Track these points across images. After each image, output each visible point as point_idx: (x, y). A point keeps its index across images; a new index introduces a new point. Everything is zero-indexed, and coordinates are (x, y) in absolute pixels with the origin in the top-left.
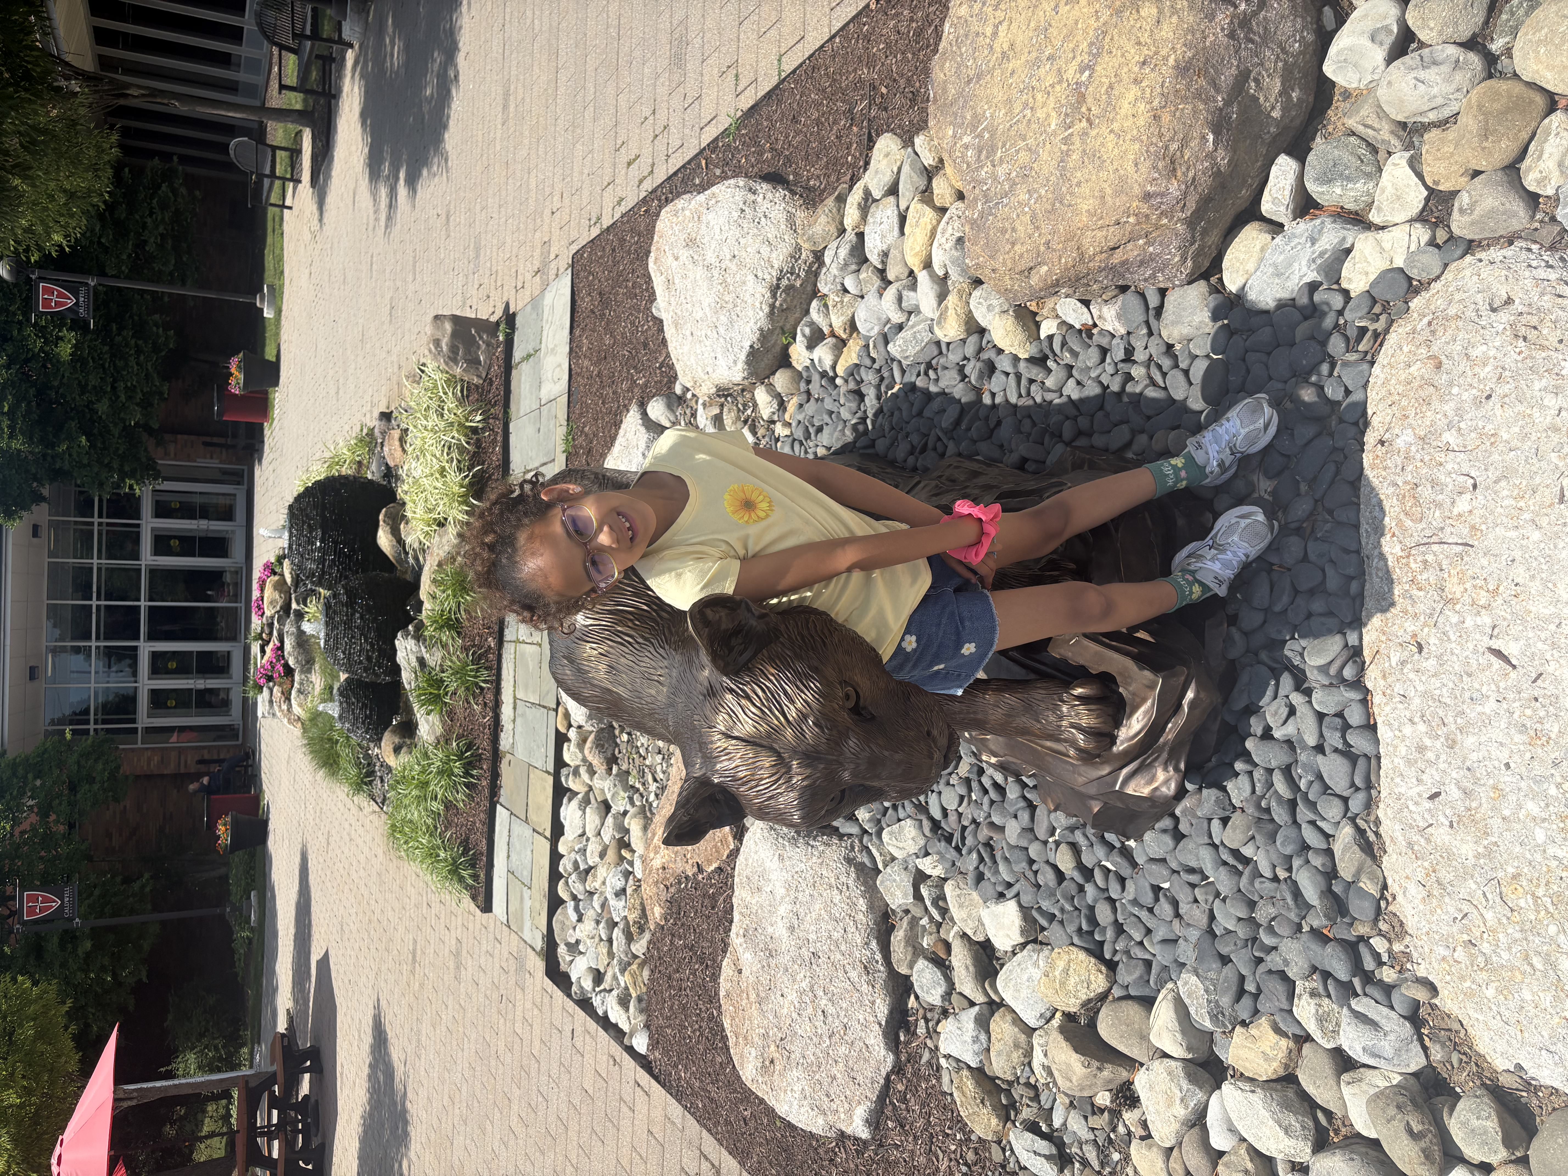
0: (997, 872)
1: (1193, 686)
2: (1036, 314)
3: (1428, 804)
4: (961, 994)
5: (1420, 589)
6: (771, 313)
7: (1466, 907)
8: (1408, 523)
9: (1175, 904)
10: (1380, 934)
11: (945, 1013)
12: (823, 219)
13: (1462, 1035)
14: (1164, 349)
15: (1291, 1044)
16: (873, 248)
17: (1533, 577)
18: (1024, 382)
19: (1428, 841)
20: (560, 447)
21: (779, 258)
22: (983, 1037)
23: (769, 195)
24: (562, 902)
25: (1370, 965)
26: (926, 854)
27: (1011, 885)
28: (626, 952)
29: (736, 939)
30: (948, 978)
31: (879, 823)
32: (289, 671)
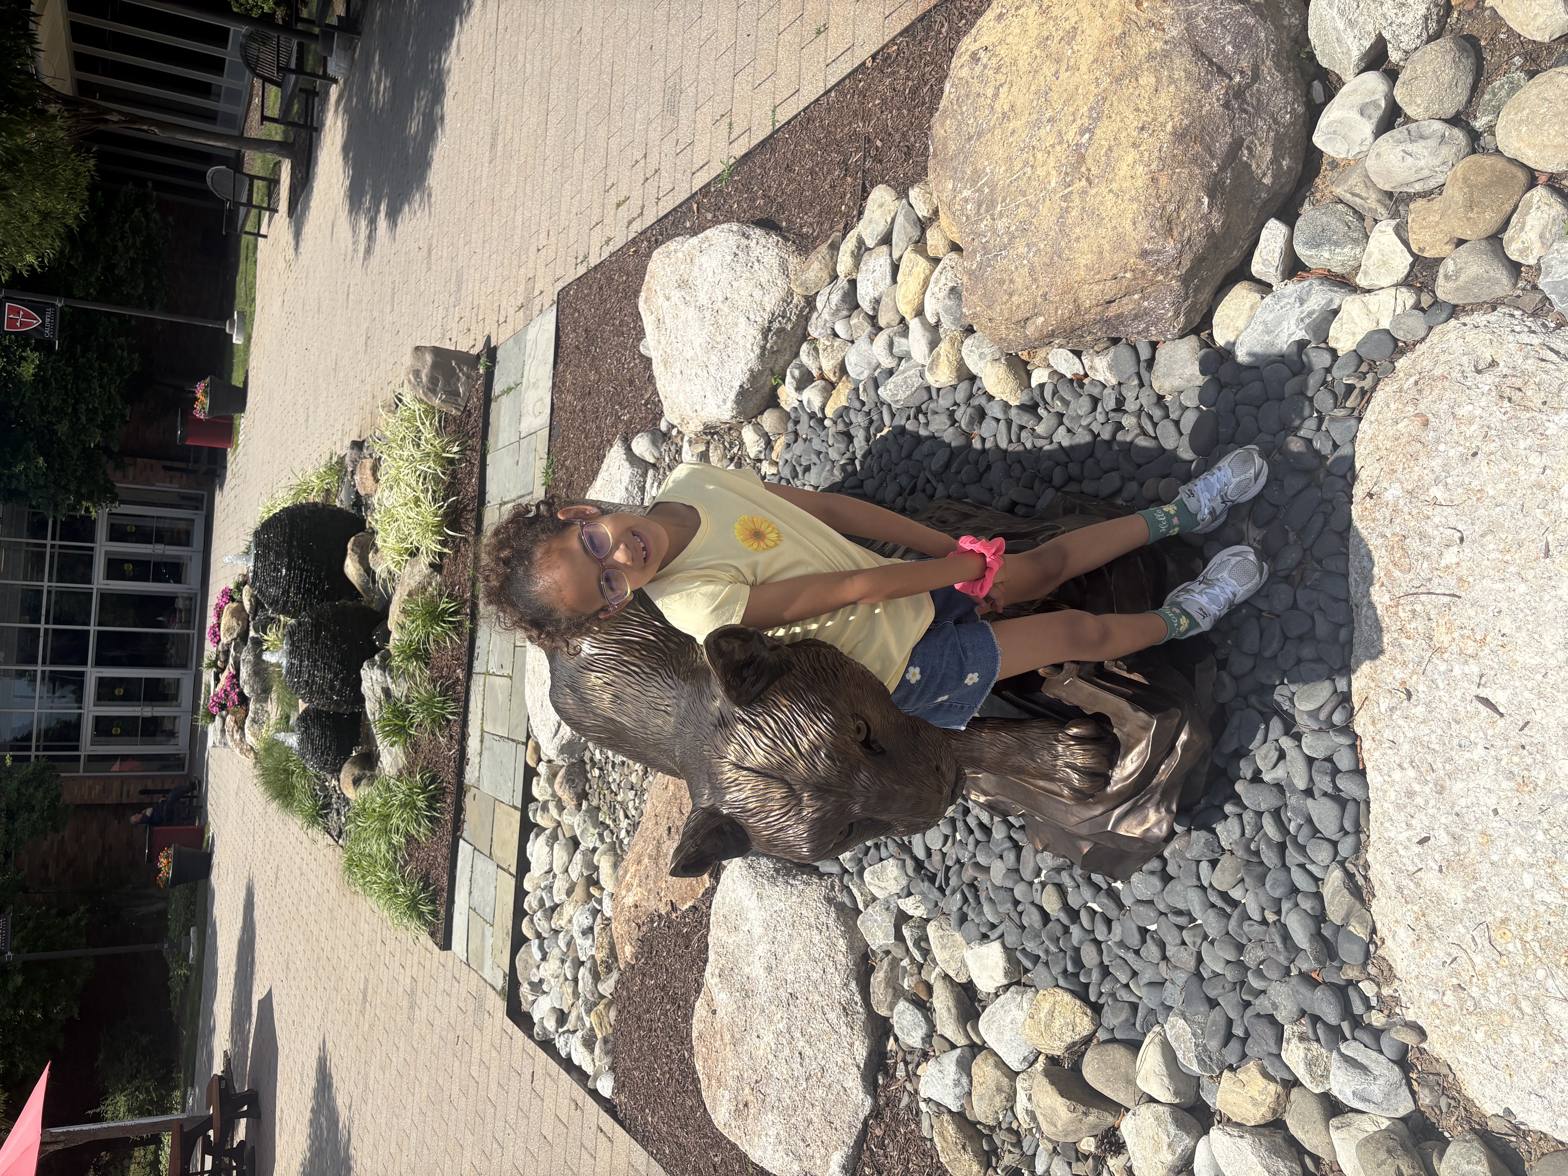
0: (981, 913)
1: (1186, 728)
2: (1027, 363)
3: (1417, 849)
4: (942, 1036)
5: (1408, 638)
6: (762, 355)
7: (1455, 951)
8: (1397, 573)
9: (1162, 946)
10: (1369, 978)
11: (925, 1056)
12: (816, 266)
13: (1450, 1079)
14: (1154, 400)
15: (1280, 1089)
16: (865, 294)
17: (1519, 628)
18: (1014, 428)
19: (1418, 885)
20: (540, 482)
21: (771, 301)
22: (965, 1080)
23: (763, 241)
24: (526, 940)
25: (1359, 1009)
26: (908, 895)
27: (995, 926)
28: (594, 992)
29: (711, 979)
30: (929, 1020)
31: (860, 863)
32: (244, 700)
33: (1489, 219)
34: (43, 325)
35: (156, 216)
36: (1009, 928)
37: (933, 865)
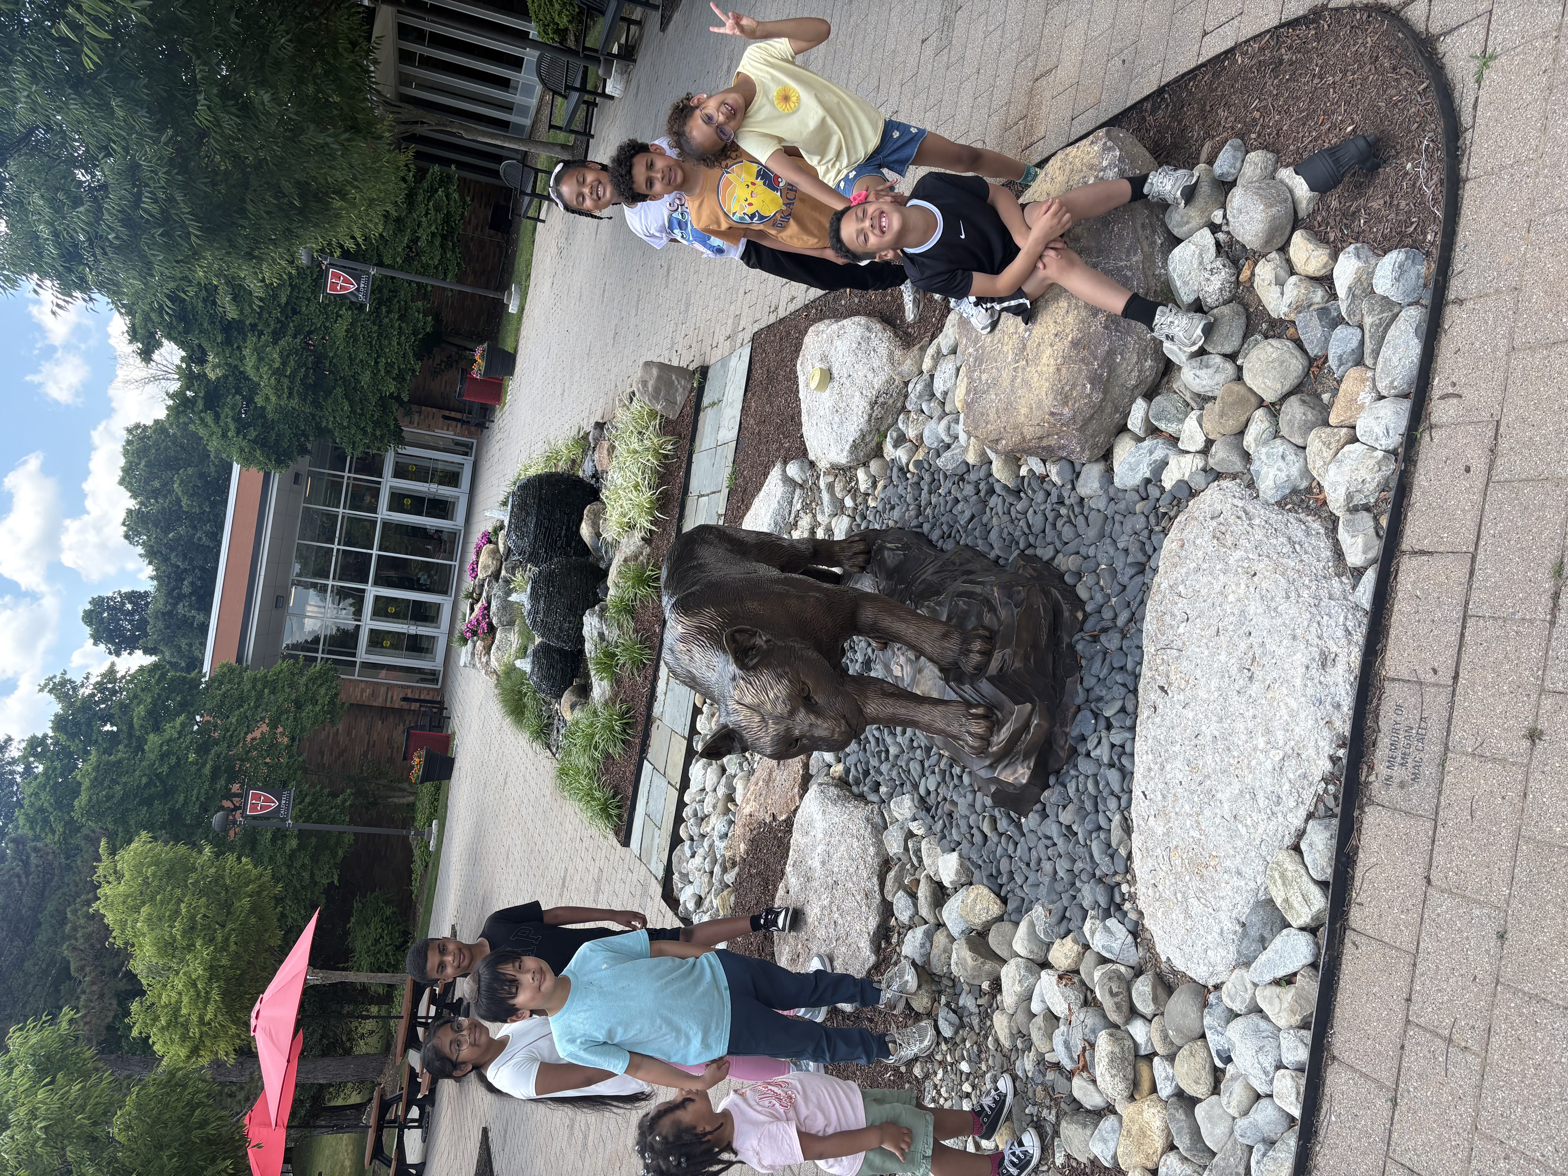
0: (952, 834)
1: (1036, 716)
2: (1019, 460)
4: (920, 915)
8: (1159, 635)
9: (1039, 860)
10: (1126, 882)
11: (910, 928)
12: (909, 362)
13: (1152, 942)
14: (1078, 500)
15: (1080, 949)
16: (939, 386)
20: (726, 484)
21: (878, 382)
22: (928, 944)
23: (880, 334)
24: (682, 841)
25: (1118, 899)
26: (915, 819)
27: (959, 844)
28: (721, 881)
29: (788, 869)
30: (915, 905)
31: (891, 796)
32: (492, 629)
33: (1232, 425)
34: (358, 289)
35: (456, 196)
36: (965, 845)
37: (931, 800)
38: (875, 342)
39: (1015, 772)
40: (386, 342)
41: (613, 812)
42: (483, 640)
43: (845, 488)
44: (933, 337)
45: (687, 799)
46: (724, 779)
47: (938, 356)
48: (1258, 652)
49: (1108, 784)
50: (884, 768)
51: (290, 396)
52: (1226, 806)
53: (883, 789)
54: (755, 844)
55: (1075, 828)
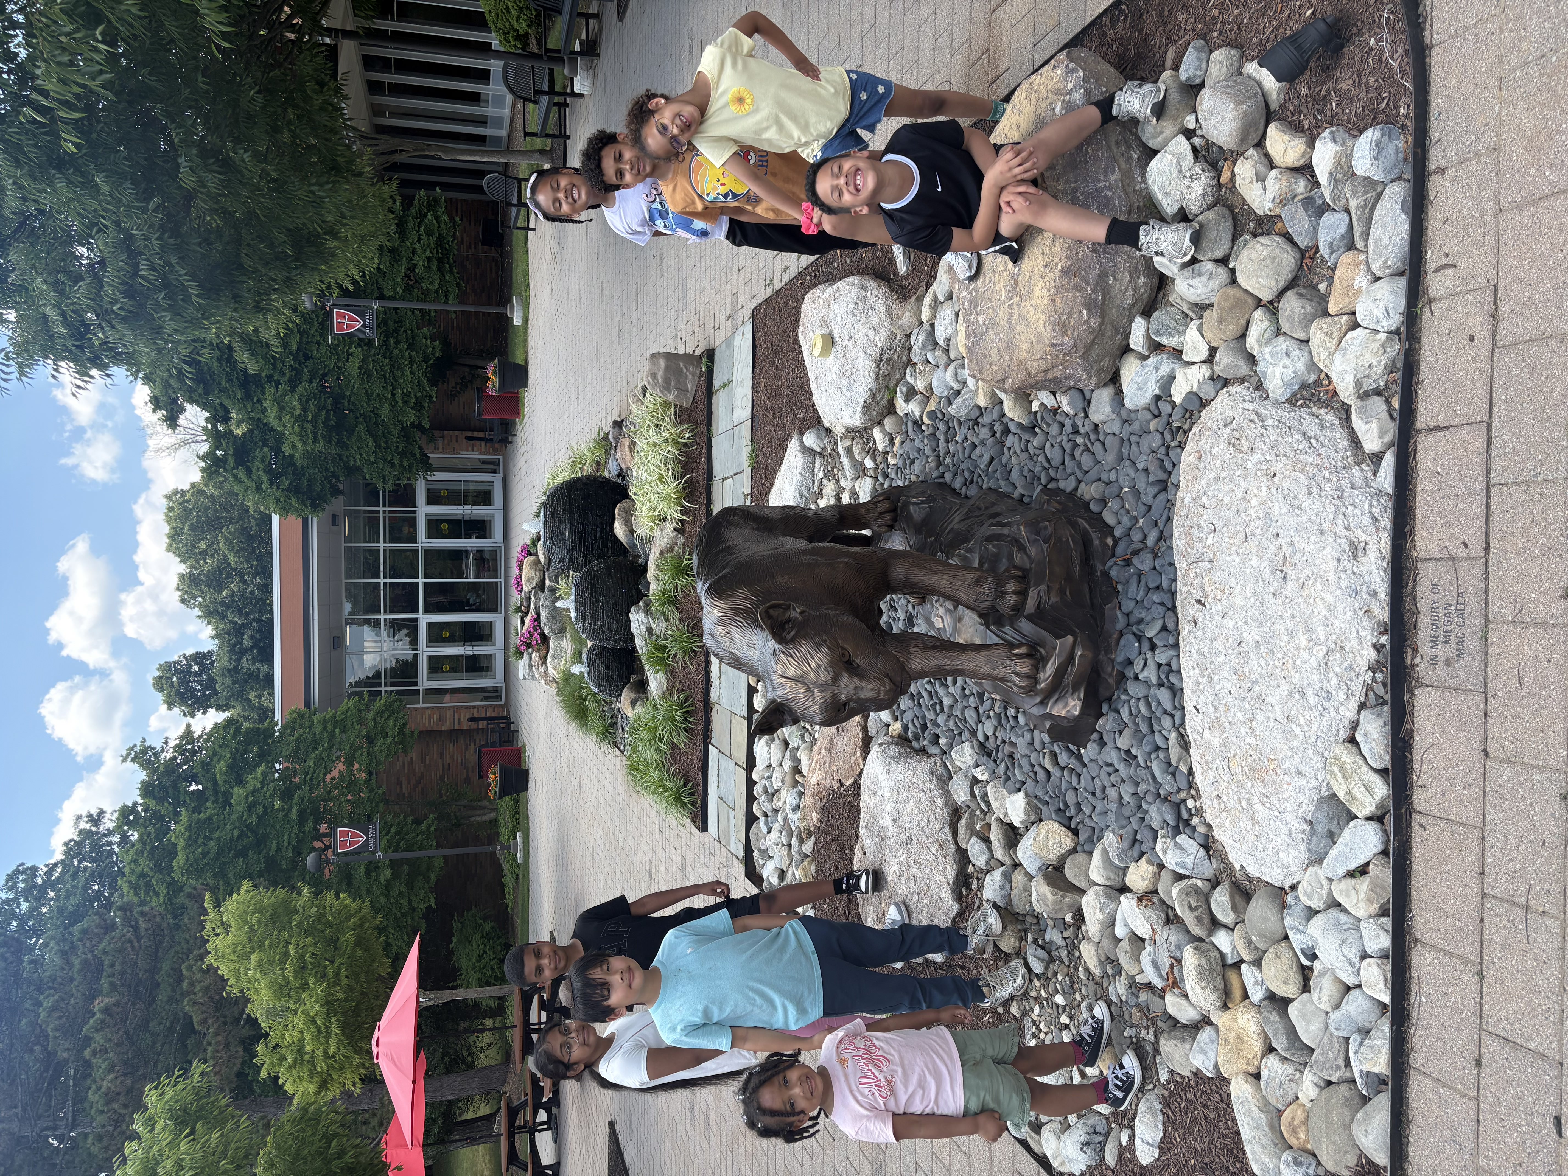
0: (1015, 774)
1: (1079, 647)
2: (1029, 396)
4: (996, 858)
5: (1194, 589)
7: (1216, 775)
8: (1189, 550)
10: (1191, 797)
11: (987, 873)
12: (907, 314)
13: (1224, 852)
14: (1092, 427)
15: (1155, 870)
16: (941, 334)
18: (1023, 441)
19: (1202, 738)
21: (880, 339)
23: (875, 291)
24: (757, 818)
25: (1185, 816)
26: (977, 766)
27: (1024, 783)
28: (800, 852)
29: (862, 831)
30: (990, 849)
31: (951, 746)
32: (545, 639)
33: (1232, 329)
34: (364, 326)
35: (445, 217)
36: (1030, 783)
37: (991, 745)
38: (871, 300)
39: (1066, 705)
40: (399, 373)
41: (687, 800)
42: (538, 651)
43: (863, 449)
44: (928, 286)
45: (755, 777)
46: (788, 753)
47: (936, 305)
48: (1288, 551)
49: (1159, 703)
50: (941, 720)
51: (315, 440)
52: (1277, 708)
53: (942, 741)
54: (826, 811)
55: (1134, 751)
